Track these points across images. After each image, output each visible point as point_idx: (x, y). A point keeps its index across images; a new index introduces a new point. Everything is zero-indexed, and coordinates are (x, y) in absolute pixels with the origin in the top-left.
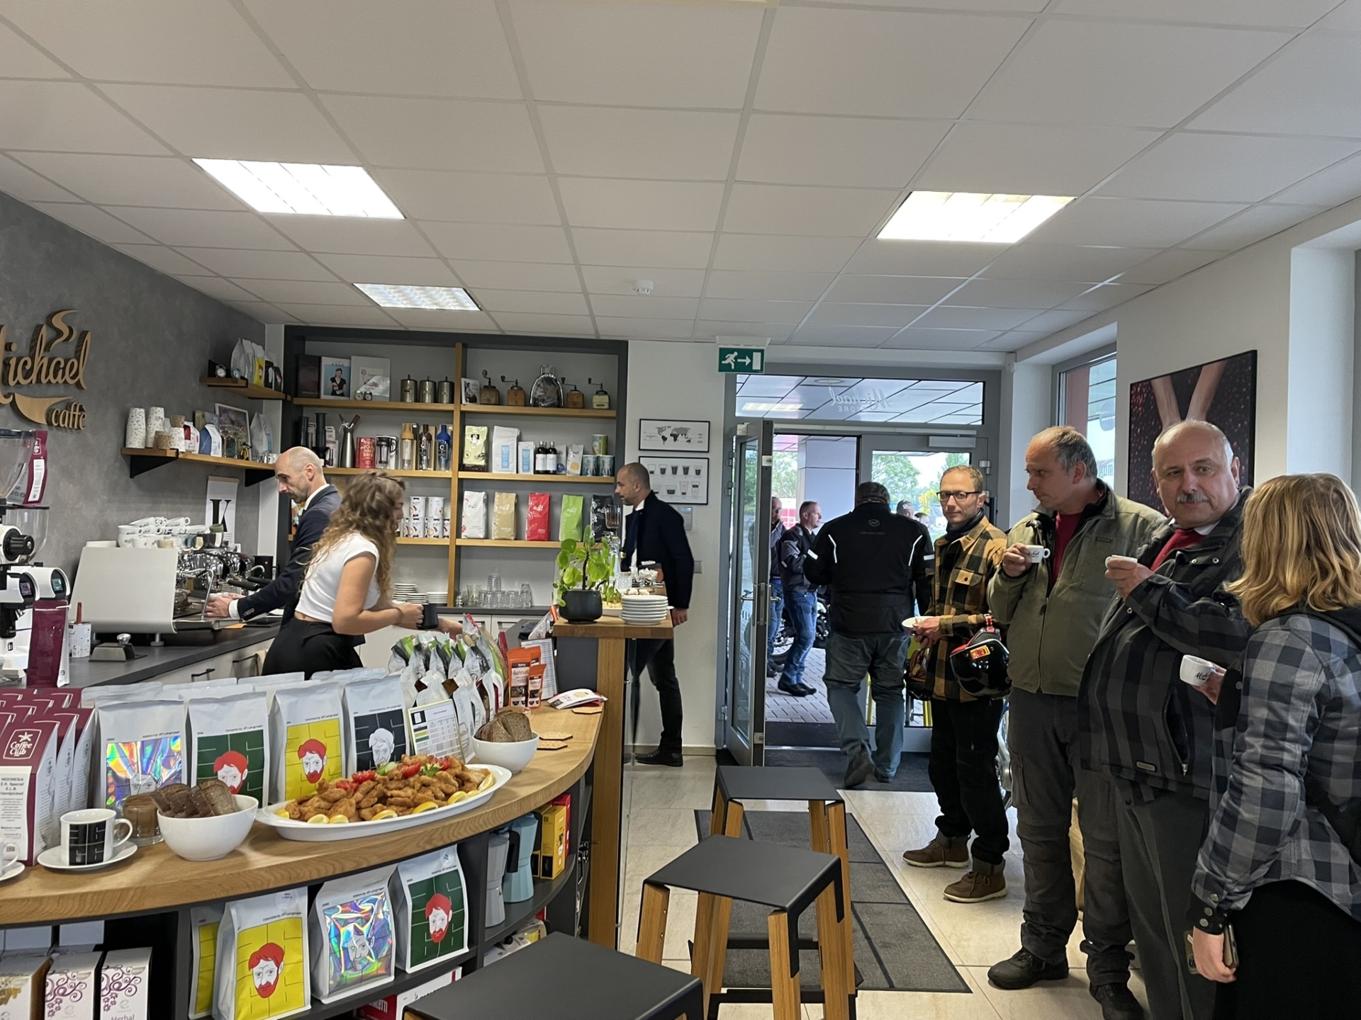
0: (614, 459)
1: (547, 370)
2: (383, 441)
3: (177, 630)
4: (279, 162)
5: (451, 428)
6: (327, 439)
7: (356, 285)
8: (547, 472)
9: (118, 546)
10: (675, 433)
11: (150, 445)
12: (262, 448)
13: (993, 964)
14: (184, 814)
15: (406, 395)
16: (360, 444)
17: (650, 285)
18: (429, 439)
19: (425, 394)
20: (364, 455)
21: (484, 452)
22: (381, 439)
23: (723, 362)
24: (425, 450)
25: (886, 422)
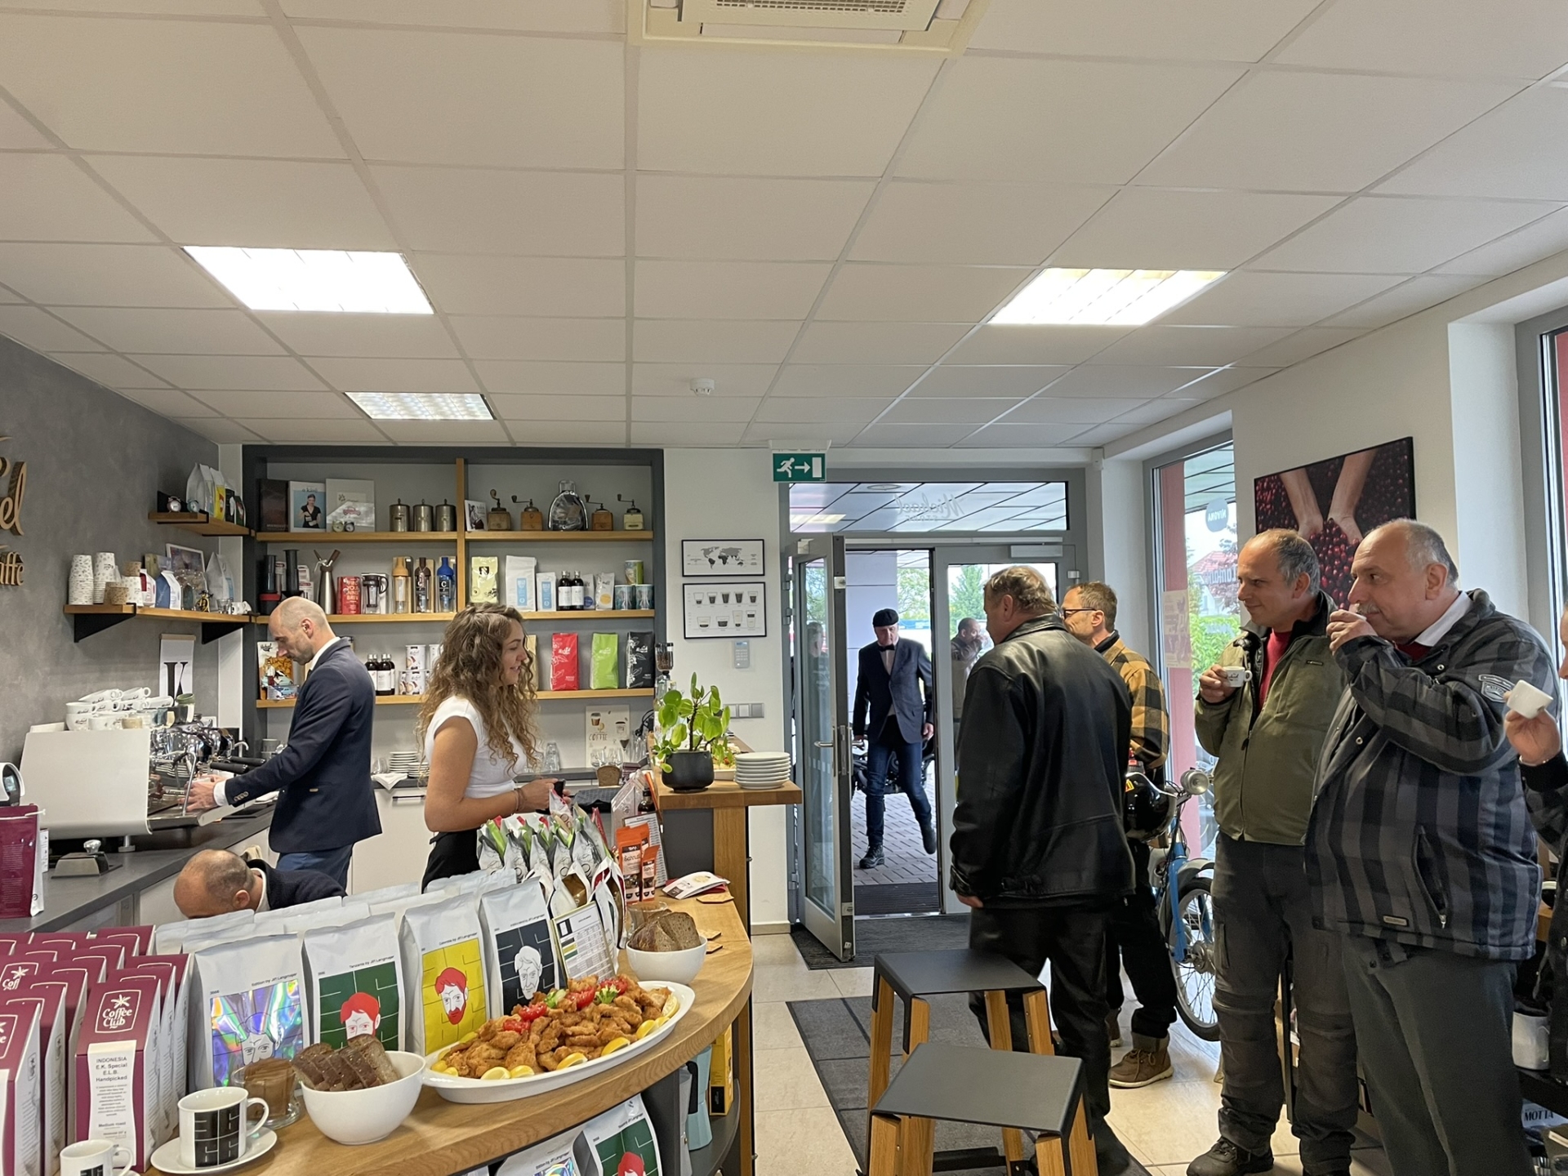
0: (653, 588)
1: (567, 487)
2: (371, 580)
3: (153, 830)
4: (294, 249)
5: (453, 561)
6: (301, 580)
7: (347, 394)
8: (572, 608)
9: (67, 729)
10: (724, 554)
11: (99, 601)
12: (223, 596)
13: (1192, 1160)
14: (341, 1085)
15: (397, 523)
16: (342, 585)
17: (711, 384)
18: (428, 575)
19: (420, 522)
20: (348, 598)
21: (495, 587)
22: (367, 578)
23: (778, 470)
24: (423, 589)
25: (976, 531)
